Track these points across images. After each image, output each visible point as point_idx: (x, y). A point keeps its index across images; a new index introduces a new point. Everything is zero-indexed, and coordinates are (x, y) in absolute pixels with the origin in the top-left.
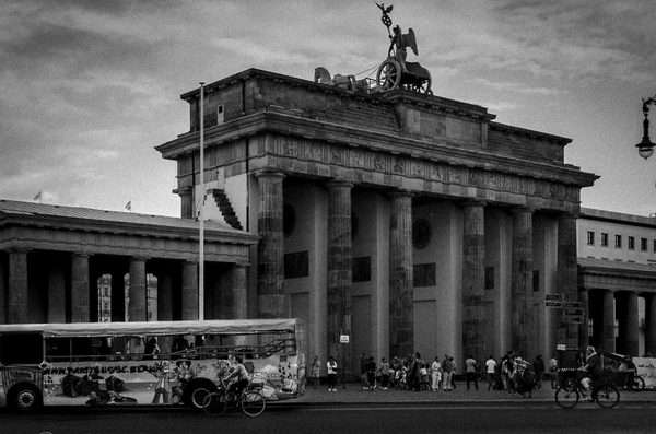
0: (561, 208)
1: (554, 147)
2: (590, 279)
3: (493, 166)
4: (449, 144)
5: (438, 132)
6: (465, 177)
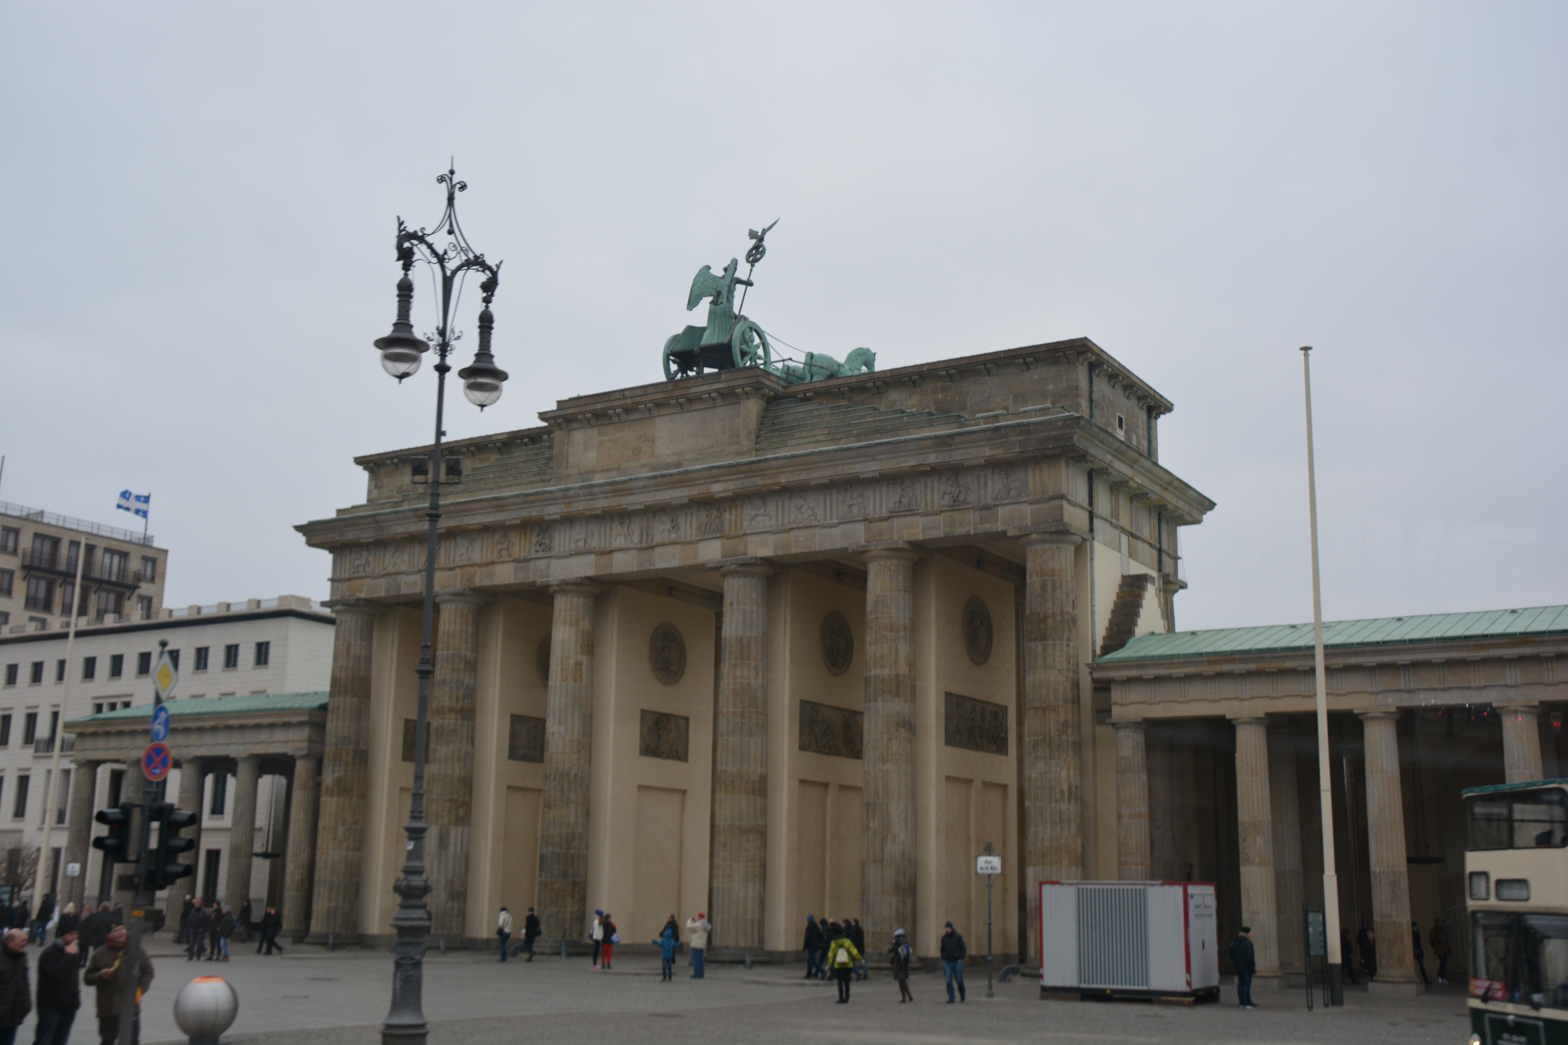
4: (653, 467)
5: (638, 450)
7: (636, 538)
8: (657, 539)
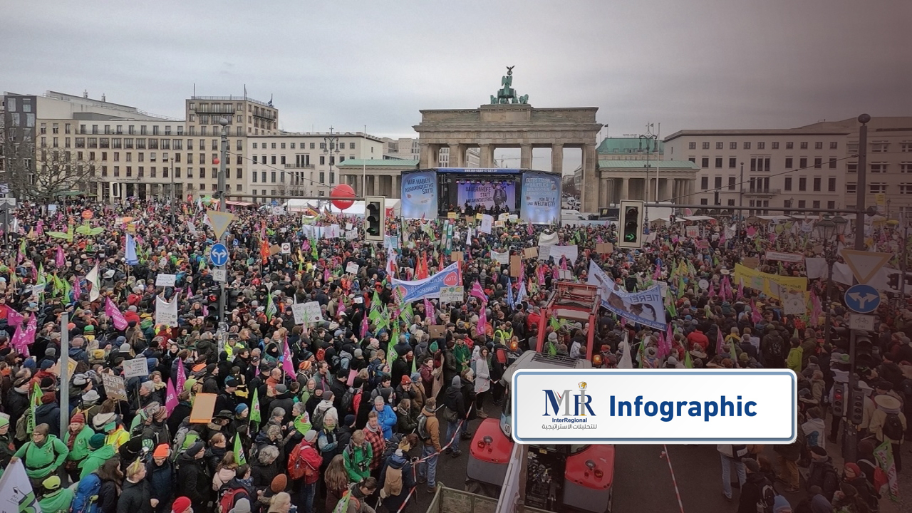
0: (581, 142)
1: (587, 113)
2: (607, 173)
3: (528, 129)
4: (506, 123)
5: (501, 119)
6: (515, 135)
7: (502, 137)
8: (507, 137)
